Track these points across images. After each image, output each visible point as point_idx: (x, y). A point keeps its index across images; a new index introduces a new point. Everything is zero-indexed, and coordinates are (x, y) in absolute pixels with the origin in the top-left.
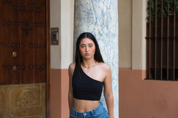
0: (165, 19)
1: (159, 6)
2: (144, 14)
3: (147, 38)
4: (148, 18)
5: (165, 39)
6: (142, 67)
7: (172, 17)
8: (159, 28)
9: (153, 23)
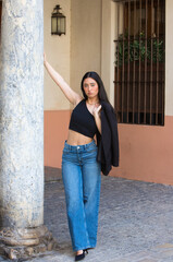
0: (132, 63)
1: (126, 50)
2: (113, 59)
3: (115, 82)
4: (116, 63)
5: (131, 83)
7: (137, 61)
8: (126, 72)
9: (121, 67)
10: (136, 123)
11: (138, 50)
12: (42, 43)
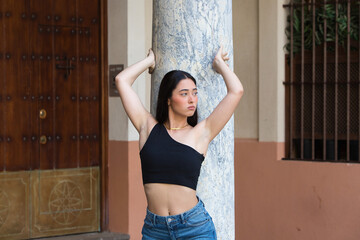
1: (308, 23)
3: (287, 84)
4: (288, 47)
6: (277, 138)
7: (331, 45)
9: (298, 56)
10: (330, 159)
11: (333, 22)
12: (230, 15)
